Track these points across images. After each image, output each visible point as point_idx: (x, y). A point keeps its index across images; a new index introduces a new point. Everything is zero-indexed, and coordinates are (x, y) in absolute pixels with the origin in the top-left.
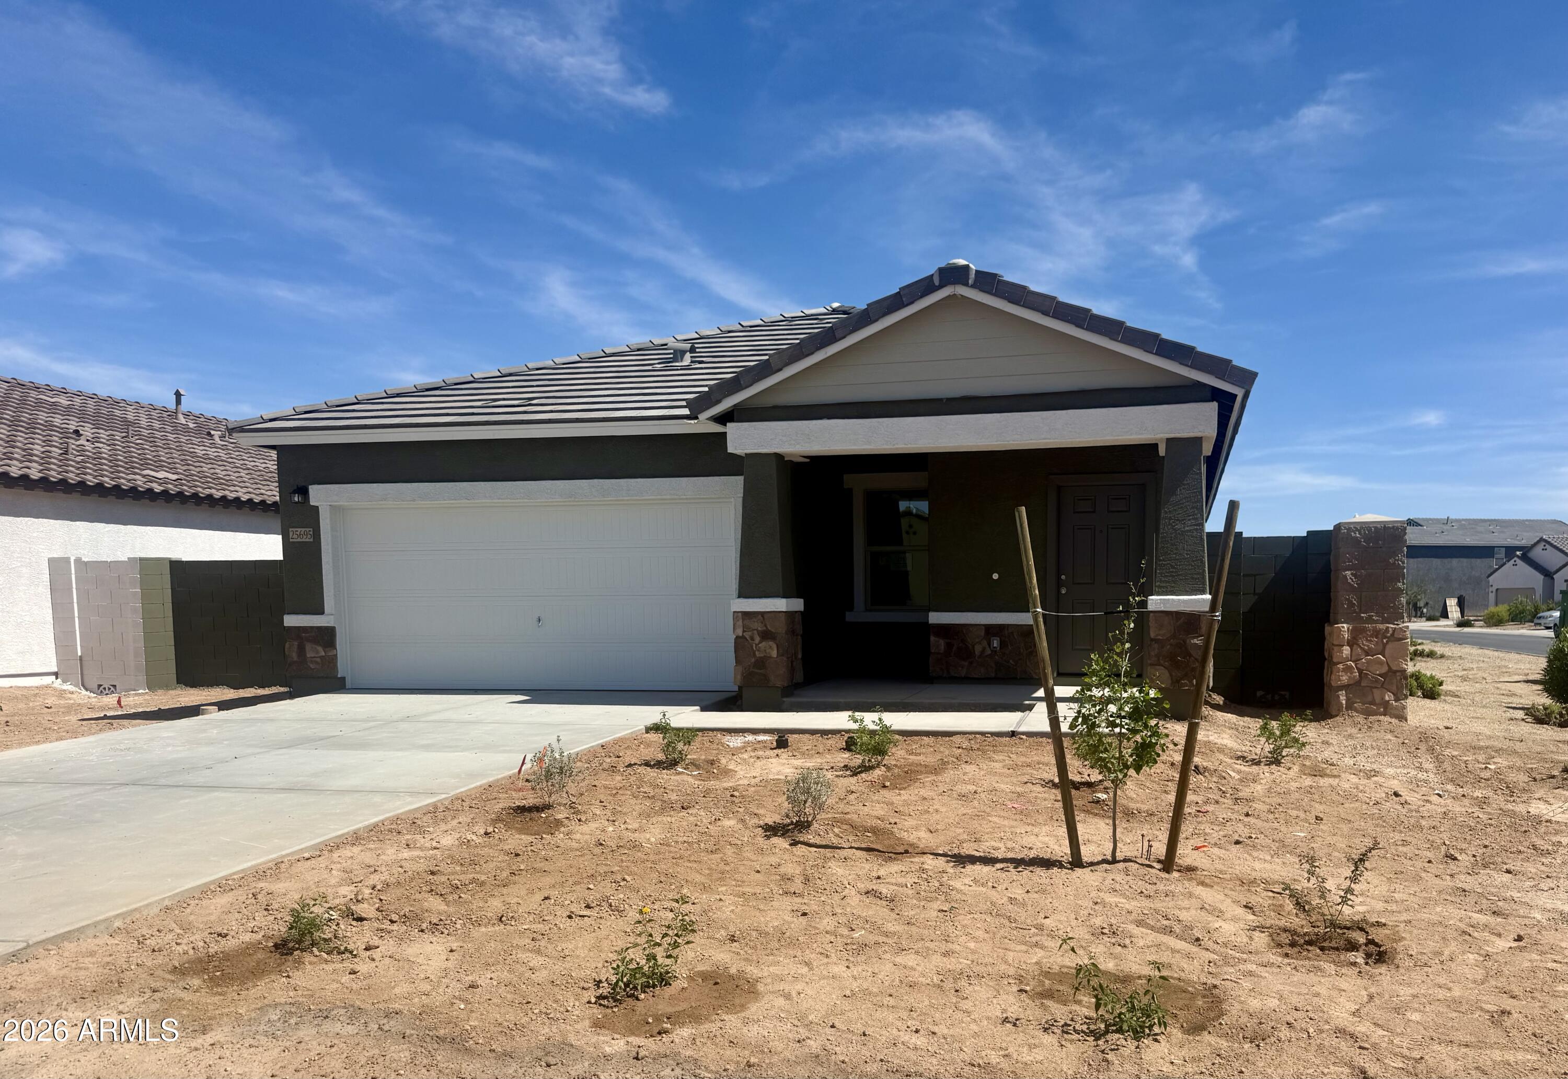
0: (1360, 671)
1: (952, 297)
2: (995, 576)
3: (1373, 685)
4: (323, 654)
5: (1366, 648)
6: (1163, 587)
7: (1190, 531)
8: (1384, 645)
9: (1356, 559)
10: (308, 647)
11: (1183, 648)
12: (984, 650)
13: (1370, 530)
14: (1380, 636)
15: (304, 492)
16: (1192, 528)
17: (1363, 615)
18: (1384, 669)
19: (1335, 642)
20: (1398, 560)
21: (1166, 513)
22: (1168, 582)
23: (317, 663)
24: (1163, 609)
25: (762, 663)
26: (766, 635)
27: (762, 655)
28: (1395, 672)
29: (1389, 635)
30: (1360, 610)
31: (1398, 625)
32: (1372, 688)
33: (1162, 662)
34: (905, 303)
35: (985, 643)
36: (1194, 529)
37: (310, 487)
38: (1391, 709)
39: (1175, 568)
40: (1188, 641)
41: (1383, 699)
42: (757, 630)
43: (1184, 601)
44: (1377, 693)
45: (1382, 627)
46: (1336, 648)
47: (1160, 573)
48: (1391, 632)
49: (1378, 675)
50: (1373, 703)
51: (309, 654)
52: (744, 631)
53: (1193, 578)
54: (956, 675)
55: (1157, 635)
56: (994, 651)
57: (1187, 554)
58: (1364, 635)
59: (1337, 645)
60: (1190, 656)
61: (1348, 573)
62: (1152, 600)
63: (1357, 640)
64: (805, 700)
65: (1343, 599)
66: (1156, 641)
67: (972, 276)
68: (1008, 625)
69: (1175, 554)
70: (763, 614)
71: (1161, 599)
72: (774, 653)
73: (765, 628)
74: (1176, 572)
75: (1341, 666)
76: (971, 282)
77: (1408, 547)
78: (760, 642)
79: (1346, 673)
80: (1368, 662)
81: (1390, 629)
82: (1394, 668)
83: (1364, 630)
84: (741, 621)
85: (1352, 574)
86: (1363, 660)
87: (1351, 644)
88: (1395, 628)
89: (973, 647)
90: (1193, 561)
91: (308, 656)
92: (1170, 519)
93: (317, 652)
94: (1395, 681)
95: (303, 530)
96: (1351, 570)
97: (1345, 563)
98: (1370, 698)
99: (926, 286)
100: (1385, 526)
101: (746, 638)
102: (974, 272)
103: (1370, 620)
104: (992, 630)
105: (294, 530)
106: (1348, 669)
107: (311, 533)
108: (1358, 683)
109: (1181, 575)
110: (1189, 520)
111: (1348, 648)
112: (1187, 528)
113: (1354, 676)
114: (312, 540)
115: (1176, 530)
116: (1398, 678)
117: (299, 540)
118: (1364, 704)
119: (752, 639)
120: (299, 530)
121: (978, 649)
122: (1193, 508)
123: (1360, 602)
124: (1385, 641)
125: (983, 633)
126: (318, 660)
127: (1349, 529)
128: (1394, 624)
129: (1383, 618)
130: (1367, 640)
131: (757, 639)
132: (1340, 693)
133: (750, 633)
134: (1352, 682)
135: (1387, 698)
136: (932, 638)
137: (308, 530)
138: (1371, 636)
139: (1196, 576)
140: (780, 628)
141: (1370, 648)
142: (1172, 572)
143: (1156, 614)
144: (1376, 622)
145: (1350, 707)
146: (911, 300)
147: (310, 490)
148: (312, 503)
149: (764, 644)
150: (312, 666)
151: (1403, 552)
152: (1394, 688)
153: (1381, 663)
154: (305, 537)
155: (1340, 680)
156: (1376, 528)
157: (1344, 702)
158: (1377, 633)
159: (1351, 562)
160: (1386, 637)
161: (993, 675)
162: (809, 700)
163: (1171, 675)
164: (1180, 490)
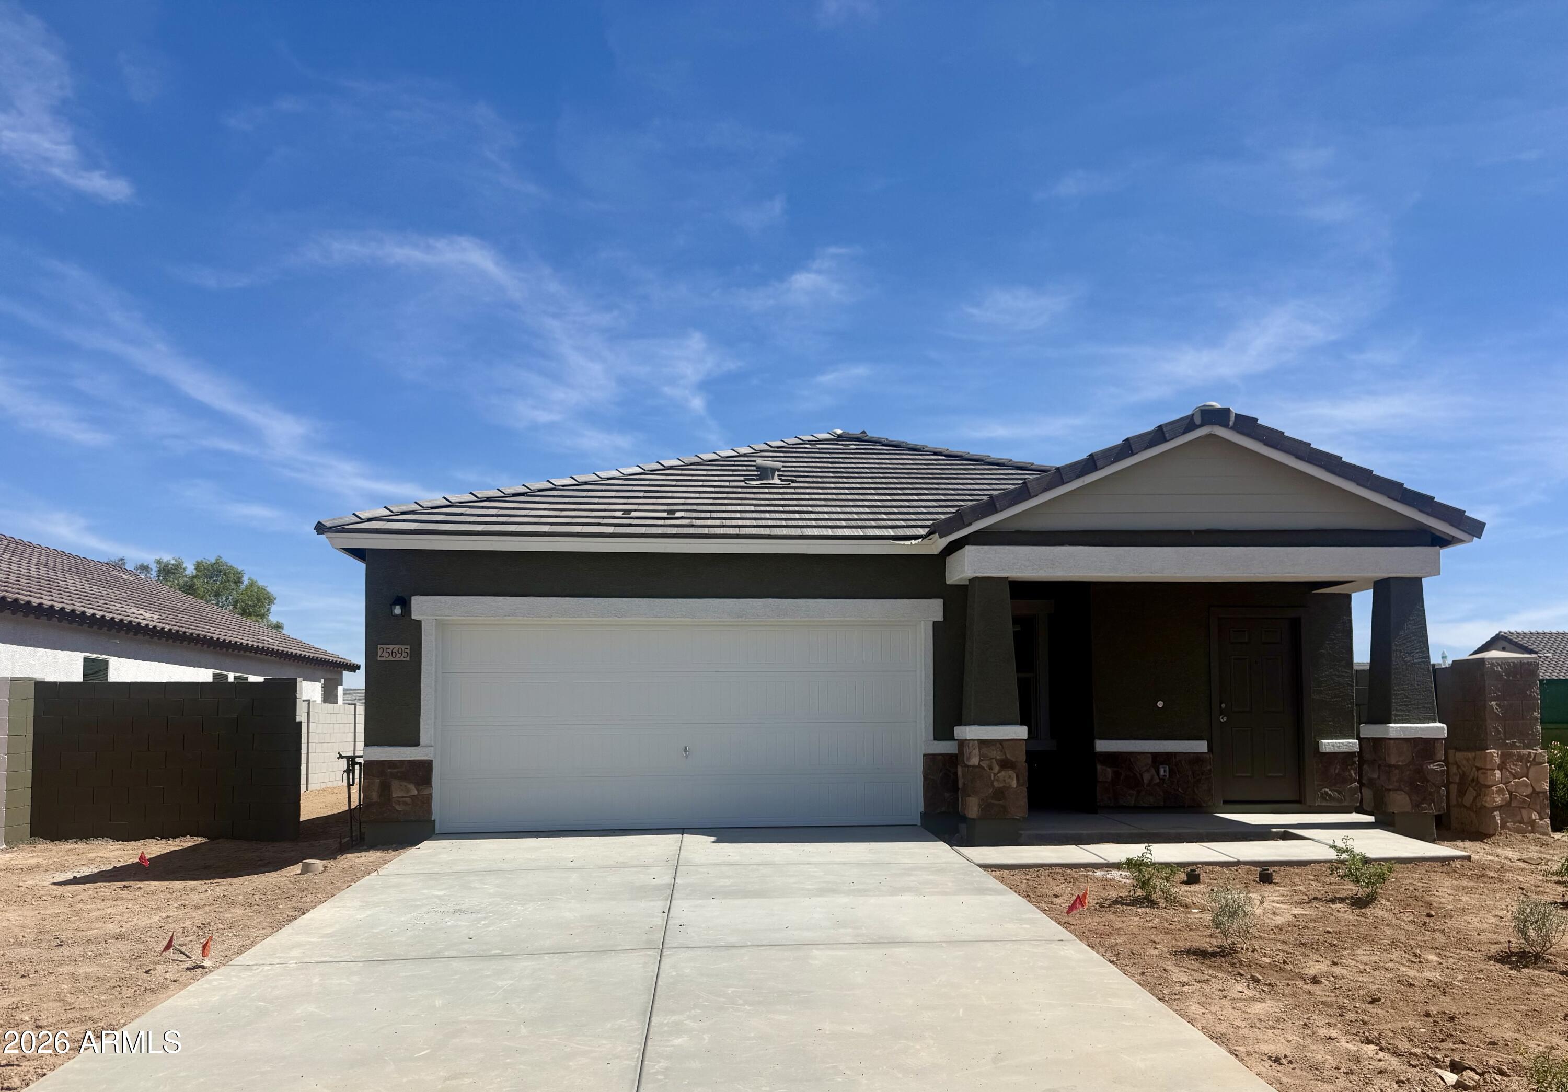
0: (1510, 793)
1: (1210, 436)
2: (1160, 704)
3: (1521, 806)
4: (416, 792)
5: (1513, 771)
6: (1399, 715)
7: (1418, 663)
8: (1528, 769)
9: (1499, 691)
10: (395, 784)
11: (1420, 772)
12: (1152, 779)
13: (1509, 665)
14: (1524, 761)
15: (405, 604)
16: (1420, 660)
17: (1507, 742)
18: (1529, 790)
19: (1488, 767)
20: (1533, 692)
21: (1396, 646)
22: (1403, 711)
23: (406, 803)
24: (1402, 736)
25: (1000, 794)
26: (1005, 764)
27: (1001, 785)
28: (1538, 793)
29: (1531, 759)
30: (1505, 737)
31: (1536, 750)
32: (1520, 808)
33: (1403, 787)
34: (1168, 439)
35: (1153, 771)
36: (1422, 662)
37: (413, 598)
38: (1538, 827)
39: (1409, 698)
40: (1425, 767)
41: (1530, 818)
42: (996, 758)
43: (1421, 728)
44: (1525, 813)
45: (1525, 752)
46: (1489, 772)
47: (1396, 703)
48: (1533, 757)
49: (1525, 796)
50: (1521, 822)
51: (396, 793)
52: (980, 760)
53: (1424, 707)
54: (1125, 804)
55: (1397, 762)
56: (1162, 780)
57: (1418, 685)
58: (1511, 760)
59: (1490, 769)
60: (1428, 781)
61: (1494, 703)
62: (1393, 727)
63: (1506, 765)
64: (1044, 832)
65: (1493, 727)
66: (1397, 767)
67: (1232, 418)
68: (1176, 753)
69: (1408, 684)
70: (1001, 742)
71: (1400, 727)
72: (1014, 784)
73: (1004, 757)
74: (1410, 702)
75: (1494, 788)
76: (1231, 423)
77: (1539, 680)
78: (999, 772)
79: (1499, 795)
80: (1516, 783)
81: (1532, 755)
82: (1538, 789)
83: (1511, 755)
84: (977, 750)
85: (1497, 704)
86: (1512, 783)
87: (1500, 769)
88: (1536, 753)
89: (1141, 775)
90: (1424, 692)
91: (394, 795)
92: (1401, 651)
93: (408, 791)
94: (1538, 802)
95: (397, 647)
96: (1495, 701)
97: (1490, 694)
98: (1518, 818)
99: (1188, 424)
100: (1521, 662)
101: (983, 768)
102: (1234, 415)
103: (1513, 746)
104: (1158, 759)
105: (384, 647)
106: (1500, 791)
107: (408, 651)
108: (1509, 804)
109: (1414, 704)
110: (1417, 653)
111: (1498, 772)
112: (1415, 661)
113: (1506, 798)
114: (408, 659)
115: (1406, 662)
116: (1541, 798)
117: (391, 659)
118: (1515, 823)
119: (991, 768)
120: (391, 647)
121: (1146, 777)
122: (1420, 642)
123: (1505, 732)
124: (1529, 765)
125: (1150, 761)
126: (408, 800)
127: (1492, 664)
128: (1533, 750)
129: (1524, 743)
130: (1514, 765)
131: (996, 768)
132: (1495, 813)
133: (987, 762)
134: (1504, 803)
135: (1534, 817)
136: (1099, 767)
137: (403, 647)
138: (1517, 761)
139: (1426, 705)
140: (1021, 757)
141: (1517, 772)
142: (1406, 701)
143: (1397, 742)
144: (1519, 748)
145: (1503, 826)
146: (1172, 437)
147: (413, 602)
148: (413, 617)
149: (1003, 773)
150: (398, 807)
151: (1537, 685)
152: (1538, 807)
153: (1526, 785)
154: (399, 655)
155: (1495, 802)
156: (1514, 663)
157: (1499, 822)
158: (1521, 758)
159: (1496, 693)
160: (1529, 762)
161: (1162, 804)
162: (1049, 832)
163: (1411, 800)
164: (1407, 625)
